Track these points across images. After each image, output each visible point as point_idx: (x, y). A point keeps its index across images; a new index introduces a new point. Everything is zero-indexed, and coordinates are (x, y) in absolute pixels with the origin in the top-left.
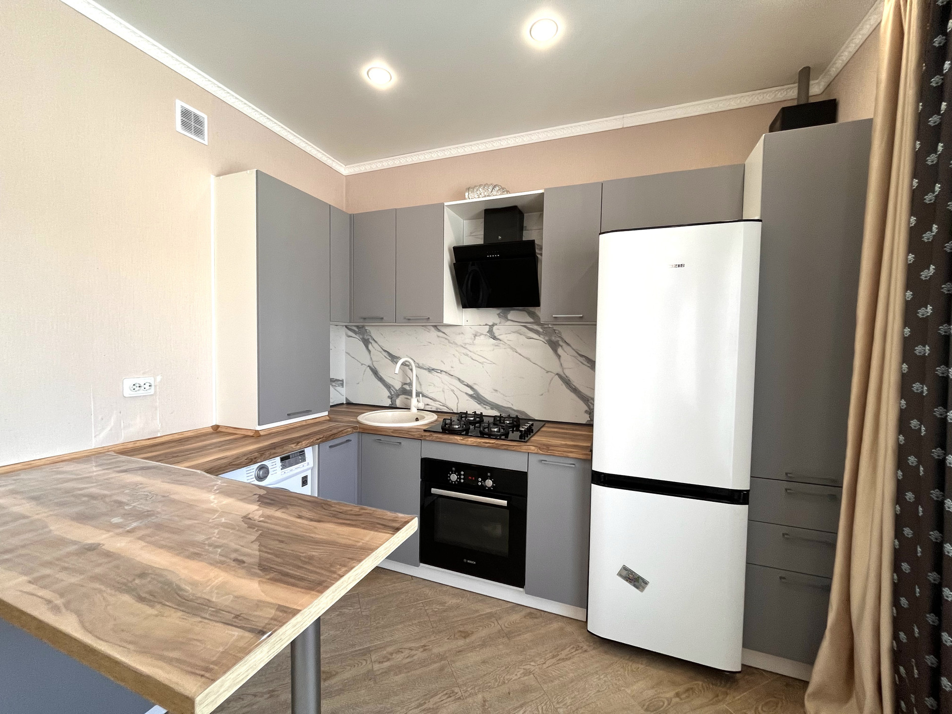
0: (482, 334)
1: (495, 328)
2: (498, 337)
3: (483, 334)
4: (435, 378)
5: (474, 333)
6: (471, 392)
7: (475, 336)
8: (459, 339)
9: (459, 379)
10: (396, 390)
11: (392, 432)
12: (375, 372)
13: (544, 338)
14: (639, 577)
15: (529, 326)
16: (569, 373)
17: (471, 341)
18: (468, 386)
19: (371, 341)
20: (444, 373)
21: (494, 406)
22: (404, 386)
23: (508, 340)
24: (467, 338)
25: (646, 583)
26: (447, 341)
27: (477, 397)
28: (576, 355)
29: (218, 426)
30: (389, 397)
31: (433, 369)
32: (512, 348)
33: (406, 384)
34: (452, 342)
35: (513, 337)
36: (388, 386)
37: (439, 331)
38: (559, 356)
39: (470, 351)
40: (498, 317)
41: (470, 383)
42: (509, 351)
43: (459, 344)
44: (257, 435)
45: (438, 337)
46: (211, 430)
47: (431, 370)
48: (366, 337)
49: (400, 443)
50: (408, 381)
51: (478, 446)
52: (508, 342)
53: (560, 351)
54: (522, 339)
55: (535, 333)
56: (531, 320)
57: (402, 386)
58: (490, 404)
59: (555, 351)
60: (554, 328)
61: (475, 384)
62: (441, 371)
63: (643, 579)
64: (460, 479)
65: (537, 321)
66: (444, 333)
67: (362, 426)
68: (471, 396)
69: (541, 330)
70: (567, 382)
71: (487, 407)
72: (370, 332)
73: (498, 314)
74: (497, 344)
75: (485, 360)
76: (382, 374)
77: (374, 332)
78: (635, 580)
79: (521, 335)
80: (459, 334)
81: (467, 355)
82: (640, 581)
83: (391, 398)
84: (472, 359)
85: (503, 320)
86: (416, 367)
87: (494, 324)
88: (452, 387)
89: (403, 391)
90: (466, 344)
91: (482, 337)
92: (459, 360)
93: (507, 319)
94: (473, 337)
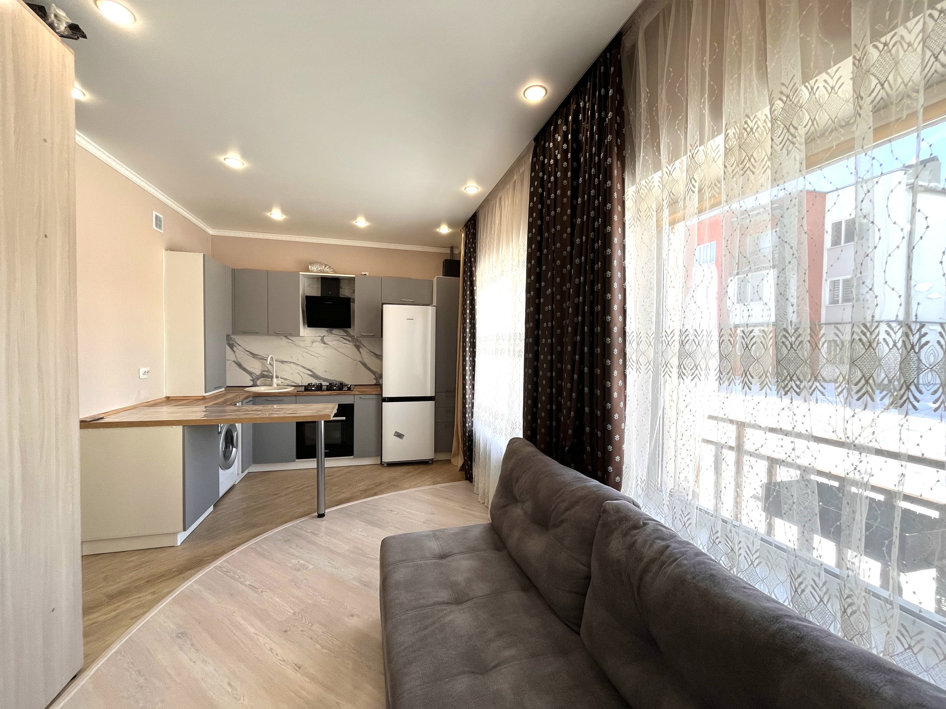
1: (325, 338)
2: (328, 343)
3: (319, 341)
4: (285, 366)
5: (312, 340)
6: (310, 373)
7: (313, 342)
8: (302, 344)
9: (303, 367)
10: (257, 375)
11: (279, 394)
12: (239, 365)
13: (352, 344)
15: (345, 337)
16: (367, 361)
17: (311, 345)
18: (308, 370)
19: (235, 345)
20: (293, 363)
21: (325, 380)
22: (266, 373)
23: (333, 344)
24: (308, 343)
25: (404, 436)
26: (293, 345)
27: (315, 376)
28: (369, 351)
29: (168, 397)
30: (251, 380)
31: (285, 362)
33: (264, 371)
34: (297, 345)
35: (335, 342)
36: (250, 373)
37: (288, 339)
38: (360, 352)
39: (309, 350)
41: (310, 369)
42: (335, 351)
43: (302, 346)
44: (206, 398)
47: (283, 362)
48: (231, 342)
49: (283, 399)
50: (266, 369)
52: (333, 346)
53: (361, 350)
54: (340, 344)
55: (347, 341)
56: (346, 334)
57: (262, 373)
58: (323, 379)
59: (359, 350)
60: (358, 338)
61: (313, 368)
62: (290, 362)
65: (349, 335)
66: (292, 340)
68: (311, 375)
69: (350, 339)
70: (365, 365)
72: (234, 339)
73: (327, 331)
74: (326, 347)
75: (319, 355)
76: (245, 366)
77: (238, 339)
78: (399, 435)
79: (339, 341)
80: (302, 341)
81: (308, 353)
82: (402, 435)
83: (253, 380)
84: (311, 355)
85: (329, 334)
87: (324, 336)
88: (298, 371)
89: (263, 376)
90: (306, 347)
91: (317, 343)
92: (303, 356)
93: (332, 334)
94: (311, 342)
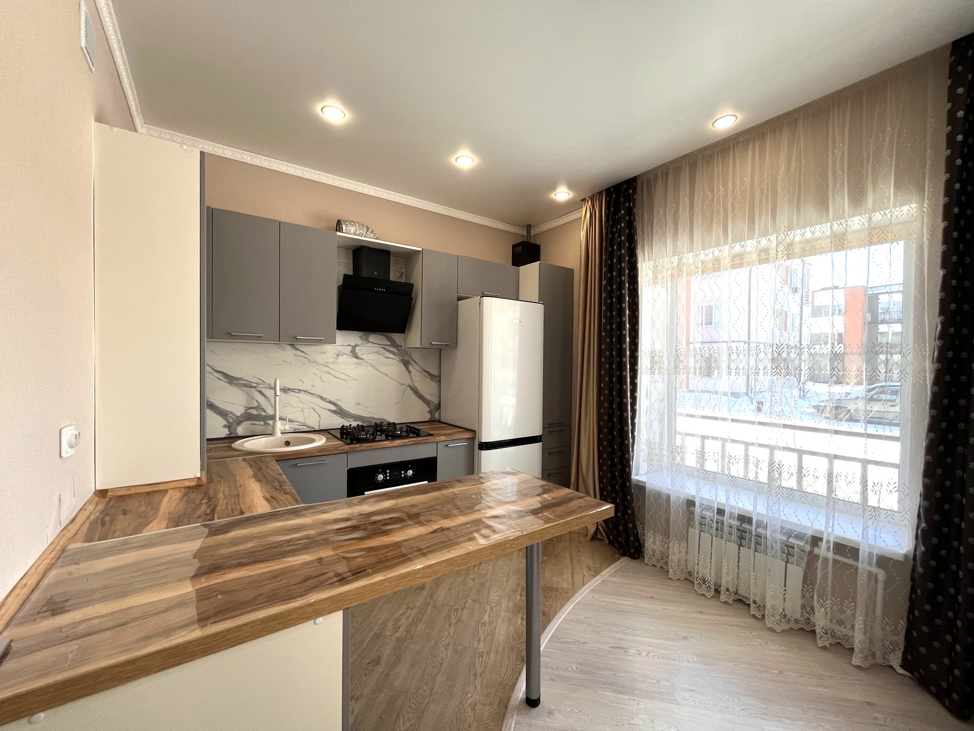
0: (344, 354)
1: (357, 349)
2: (361, 357)
3: (346, 354)
4: (291, 398)
5: (337, 353)
6: (333, 408)
7: (338, 355)
8: (320, 358)
9: (321, 397)
10: (237, 417)
13: (398, 358)
15: (387, 347)
16: (417, 385)
17: (333, 360)
18: (330, 402)
20: (304, 392)
21: (356, 418)
22: (251, 411)
23: (369, 359)
24: (330, 356)
27: (340, 412)
28: (421, 370)
31: (289, 389)
32: (373, 366)
34: (312, 361)
35: (373, 357)
36: (224, 414)
37: (297, 349)
38: (410, 372)
39: (333, 369)
40: (359, 338)
41: (333, 400)
42: (372, 369)
43: (319, 362)
50: (255, 404)
52: (369, 361)
53: (410, 368)
54: (382, 358)
55: (391, 353)
56: (388, 343)
57: (247, 410)
58: (354, 417)
59: (407, 368)
60: (407, 350)
61: (338, 400)
62: (300, 390)
64: (386, 476)
65: (394, 344)
66: (303, 352)
68: (334, 412)
69: (396, 351)
70: (415, 391)
73: (360, 337)
74: (359, 363)
75: (347, 378)
79: (380, 355)
80: (321, 353)
81: (329, 373)
83: (229, 427)
84: (335, 377)
85: (364, 342)
87: (356, 346)
88: (313, 406)
89: (248, 417)
90: (328, 363)
91: (345, 356)
92: (321, 379)
93: (368, 342)
94: (335, 356)
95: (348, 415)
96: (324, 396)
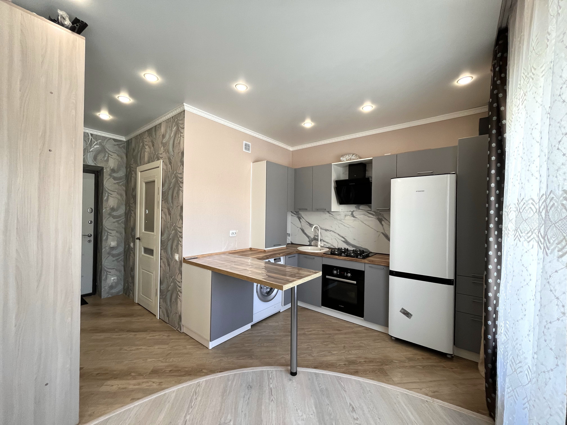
0: (348, 215)
1: (354, 213)
2: (355, 216)
4: (328, 233)
5: (345, 215)
6: (344, 240)
7: (345, 216)
8: (338, 217)
9: (338, 234)
10: (312, 238)
11: (311, 254)
12: (303, 231)
13: (376, 217)
14: (409, 313)
15: (369, 212)
16: (387, 232)
17: (343, 218)
18: (342, 237)
19: (301, 218)
21: (353, 246)
22: (315, 237)
24: (342, 216)
25: (411, 315)
26: (333, 218)
27: (346, 242)
29: (251, 248)
30: (308, 241)
31: (327, 230)
32: (361, 221)
33: (316, 236)
34: (335, 218)
35: (362, 216)
36: (308, 237)
37: (330, 214)
38: (382, 225)
39: (343, 222)
41: (343, 236)
42: (361, 223)
43: (338, 219)
44: (265, 251)
45: (329, 216)
46: (249, 249)
48: (299, 216)
49: (314, 258)
50: (317, 235)
51: (345, 260)
52: (360, 219)
53: (383, 222)
54: (366, 218)
55: (372, 215)
56: (369, 209)
59: (381, 223)
61: (345, 236)
62: (331, 231)
63: (410, 313)
64: (338, 273)
65: (371, 209)
66: (332, 215)
67: (299, 251)
70: (386, 236)
71: (351, 246)
72: (301, 214)
73: (355, 207)
74: (355, 219)
75: (350, 226)
76: (306, 231)
77: (302, 214)
78: (407, 314)
79: (366, 215)
80: (339, 215)
81: (342, 224)
82: (409, 314)
84: (344, 226)
85: (357, 209)
86: (320, 229)
87: (354, 211)
88: (336, 238)
89: (315, 239)
90: (341, 219)
91: (349, 216)
92: (338, 226)
93: (359, 209)
94: (344, 216)
95: (349, 244)
96: (340, 234)
